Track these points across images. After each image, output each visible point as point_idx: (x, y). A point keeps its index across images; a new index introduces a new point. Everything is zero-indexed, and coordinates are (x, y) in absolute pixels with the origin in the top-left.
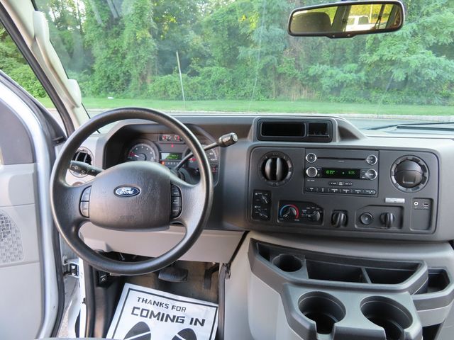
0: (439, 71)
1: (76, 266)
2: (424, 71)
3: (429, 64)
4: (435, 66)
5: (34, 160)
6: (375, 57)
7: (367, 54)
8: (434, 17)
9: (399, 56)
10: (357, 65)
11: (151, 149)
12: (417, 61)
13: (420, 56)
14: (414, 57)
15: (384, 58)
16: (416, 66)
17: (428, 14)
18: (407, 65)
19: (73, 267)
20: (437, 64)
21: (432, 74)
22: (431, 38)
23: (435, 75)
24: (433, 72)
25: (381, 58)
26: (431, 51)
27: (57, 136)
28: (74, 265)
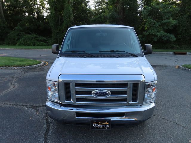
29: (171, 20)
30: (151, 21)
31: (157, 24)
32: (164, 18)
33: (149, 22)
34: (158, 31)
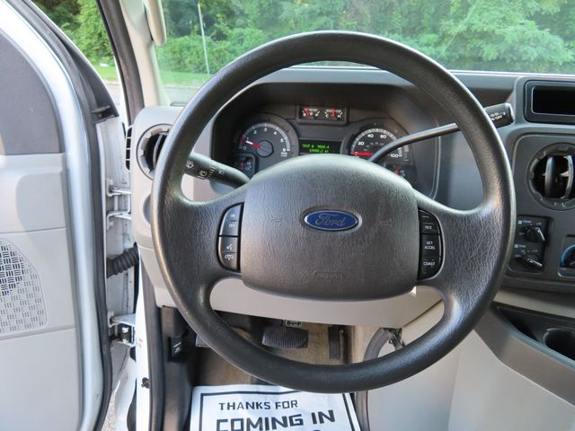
0: (541, 49)
1: (130, 327)
2: (523, 49)
3: (529, 40)
4: (537, 40)
5: (62, 148)
6: (461, 27)
7: (451, 22)
9: (492, 27)
10: (437, 36)
11: (282, 133)
12: (515, 35)
13: (519, 27)
14: (511, 28)
15: (474, 28)
16: (513, 41)
18: (502, 39)
19: (125, 330)
20: (539, 41)
21: (533, 53)
22: (533, 5)
23: (536, 55)
24: (533, 50)
25: (469, 30)
26: (533, 22)
27: (99, 105)
28: (126, 326)
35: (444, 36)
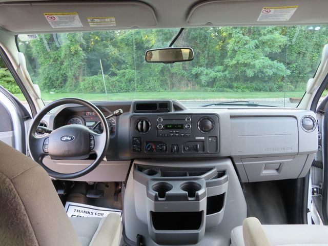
0: (274, 70)
2: (265, 70)
3: (267, 66)
4: (271, 67)
6: (234, 62)
7: (229, 60)
8: (268, 37)
9: (249, 61)
10: (223, 67)
12: (260, 64)
13: (261, 60)
14: (258, 61)
15: (240, 62)
16: (260, 67)
17: (265, 35)
18: (254, 66)
21: (270, 72)
22: (267, 49)
23: (272, 73)
24: (270, 70)
25: (238, 62)
26: (268, 58)
29: (277, 35)
30: (239, 37)
31: (252, 43)
32: (262, 31)
33: (237, 40)
34: (254, 57)
35: (227, 66)
